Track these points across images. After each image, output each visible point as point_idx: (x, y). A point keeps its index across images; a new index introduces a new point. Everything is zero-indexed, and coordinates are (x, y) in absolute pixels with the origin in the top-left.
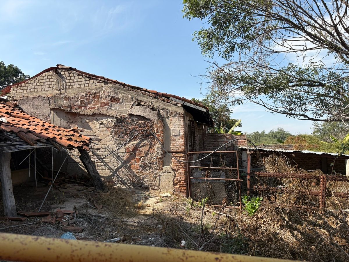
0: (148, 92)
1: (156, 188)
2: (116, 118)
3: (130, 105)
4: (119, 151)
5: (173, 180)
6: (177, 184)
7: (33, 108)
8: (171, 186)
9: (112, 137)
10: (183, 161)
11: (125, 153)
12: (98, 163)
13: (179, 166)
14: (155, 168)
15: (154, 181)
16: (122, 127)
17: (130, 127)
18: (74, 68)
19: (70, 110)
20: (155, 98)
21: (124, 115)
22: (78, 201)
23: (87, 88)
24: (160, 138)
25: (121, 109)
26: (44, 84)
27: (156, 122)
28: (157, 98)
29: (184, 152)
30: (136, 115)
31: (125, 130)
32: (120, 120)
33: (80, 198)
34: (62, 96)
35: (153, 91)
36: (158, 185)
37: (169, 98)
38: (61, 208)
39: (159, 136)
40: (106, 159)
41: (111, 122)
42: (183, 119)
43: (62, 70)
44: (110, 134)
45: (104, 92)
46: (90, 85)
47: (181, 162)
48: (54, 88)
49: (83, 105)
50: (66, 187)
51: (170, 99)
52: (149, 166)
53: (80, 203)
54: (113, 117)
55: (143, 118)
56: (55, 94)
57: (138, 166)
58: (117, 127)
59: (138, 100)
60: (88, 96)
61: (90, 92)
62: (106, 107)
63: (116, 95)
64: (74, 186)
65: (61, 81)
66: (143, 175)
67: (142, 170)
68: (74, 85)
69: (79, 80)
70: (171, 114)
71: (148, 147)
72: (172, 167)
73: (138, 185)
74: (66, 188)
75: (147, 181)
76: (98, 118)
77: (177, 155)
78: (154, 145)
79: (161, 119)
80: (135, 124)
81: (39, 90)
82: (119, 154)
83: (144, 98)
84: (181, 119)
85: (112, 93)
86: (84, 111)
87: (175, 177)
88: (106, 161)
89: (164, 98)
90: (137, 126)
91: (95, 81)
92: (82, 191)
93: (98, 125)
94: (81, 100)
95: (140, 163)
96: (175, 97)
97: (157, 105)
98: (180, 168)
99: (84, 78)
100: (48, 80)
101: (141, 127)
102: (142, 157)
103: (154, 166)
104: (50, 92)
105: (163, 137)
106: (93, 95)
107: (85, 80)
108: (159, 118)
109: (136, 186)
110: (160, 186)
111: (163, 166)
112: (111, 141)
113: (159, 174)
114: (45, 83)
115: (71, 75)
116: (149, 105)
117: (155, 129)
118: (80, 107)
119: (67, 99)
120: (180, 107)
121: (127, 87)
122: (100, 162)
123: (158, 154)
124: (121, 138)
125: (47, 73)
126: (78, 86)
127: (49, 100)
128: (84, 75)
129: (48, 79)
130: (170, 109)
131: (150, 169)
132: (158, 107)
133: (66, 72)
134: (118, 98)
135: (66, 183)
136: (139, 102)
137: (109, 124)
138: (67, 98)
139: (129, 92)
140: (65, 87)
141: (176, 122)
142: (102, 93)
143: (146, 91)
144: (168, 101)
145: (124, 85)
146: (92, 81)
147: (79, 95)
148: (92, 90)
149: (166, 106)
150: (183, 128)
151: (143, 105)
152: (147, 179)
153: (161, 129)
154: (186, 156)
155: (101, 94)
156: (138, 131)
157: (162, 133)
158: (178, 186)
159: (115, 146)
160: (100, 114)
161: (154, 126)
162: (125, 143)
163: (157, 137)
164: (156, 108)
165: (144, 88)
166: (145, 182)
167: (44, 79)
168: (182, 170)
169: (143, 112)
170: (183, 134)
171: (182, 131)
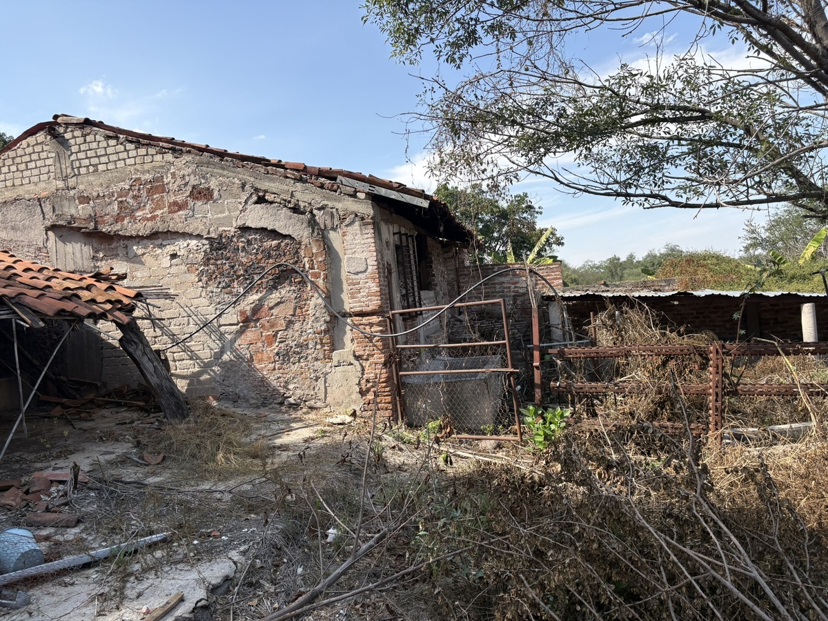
0: (283, 167)
1: (319, 404)
2: (206, 239)
3: (240, 203)
4: (222, 321)
5: (360, 381)
6: (368, 390)
7: (5, 228)
8: (355, 396)
9: (203, 287)
10: (378, 334)
11: (237, 324)
12: (174, 353)
13: (371, 348)
14: (314, 355)
15: (314, 388)
16: (224, 262)
17: (244, 260)
18: (97, 120)
19: (96, 228)
20: (301, 180)
21: (226, 229)
22: (110, 449)
23: (132, 169)
24: (320, 282)
25: (219, 216)
26: (27, 166)
27: (305, 241)
28: (305, 182)
29: (381, 312)
30: (256, 229)
31: (233, 267)
32: (219, 243)
33: (117, 440)
34: (72, 192)
35: (294, 164)
36: (322, 396)
37: (335, 179)
38: (54, 469)
39: (317, 276)
40: (193, 343)
41: (197, 250)
42: (372, 231)
43: (67, 128)
44: (197, 279)
45: (173, 175)
46: (138, 160)
47: (375, 336)
48: (52, 175)
49: (126, 211)
50: (94, 416)
51: (338, 181)
52: (298, 353)
53: (113, 453)
54: (199, 236)
55: (274, 234)
56: (53, 190)
57: (271, 355)
58: (212, 261)
59: (257, 190)
60: (137, 188)
61: (140, 179)
62: (181, 212)
63: (203, 181)
64: (117, 413)
65: (67, 157)
66: (285, 376)
67: (282, 364)
68: (100, 164)
69: (110, 150)
70: (342, 219)
71: (293, 305)
72: (354, 352)
73: (275, 401)
74: (94, 420)
75: (296, 388)
76: (164, 243)
77: (365, 320)
78: (307, 300)
79: (318, 234)
80: (255, 251)
81: (17, 182)
82: (222, 329)
83: (272, 185)
84: (367, 231)
85: (192, 176)
86: (129, 227)
87: (363, 374)
88: (193, 349)
89: (323, 179)
90: (260, 257)
91: (152, 151)
92: (129, 423)
93: (166, 261)
94: (120, 199)
95: (275, 347)
96: (350, 175)
97: (305, 200)
98: (373, 352)
99: (121, 144)
100: (34, 157)
101: (269, 257)
102: (280, 333)
103: (309, 352)
104: (42, 185)
105: (326, 277)
106: (149, 186)
107: (126, 150)
108: (313, 231)
109: (270, 404)
110: (328, 399)
111: (334, 350)
112: (201, 296)
113: (324, 370)
114: (29, 164)
115: (89, 138)
116: (285, 200)
117: (306, 259)
118: (118, 219)
119: (85, 199)
120: (365, 199)
121: (229, 159)
122: (180, 350)
123: (318, 322)
124: (223, 288)
125: (31, 140)
126: (111, 166)
127: (40, 205)
128: (121, 136)
129: (34, 153)
130: (339, 206)
131: (301, 360)
132: (310, 204)
133: (78, 133)
134: (209, 189)
135: (99, 406)
136: (261, 194)
137: (191, 255)
138: (84, 197)
139: (234, 172)
140: (76, 170)
141: (356, 238)
142: (169, 179)
143: (279, 165)
144: (332, 186)
145: (222, 155)
146: (142, 151)
147: (115, 188)
148: (143, 173)
149: (328, 199)
150: (375, 254)
151: (271, 203)
152: (296, 385)
153: (320, 259)
154: (385, 321)
155: (166, 181)
156: (263, 268)
157: (324, 269)
158: (370, 396)
159: (211, 308)
160: (168, 231)
161: (302, 253)
162: (234, 300)
163: (313, 279)
164: (305, 207)
165: (273, 158)
166: (291, 392)
167: (25, 154)
168: (379, 358)
169: (273, 218)
170: (376, 267)
171: (372, 262)
